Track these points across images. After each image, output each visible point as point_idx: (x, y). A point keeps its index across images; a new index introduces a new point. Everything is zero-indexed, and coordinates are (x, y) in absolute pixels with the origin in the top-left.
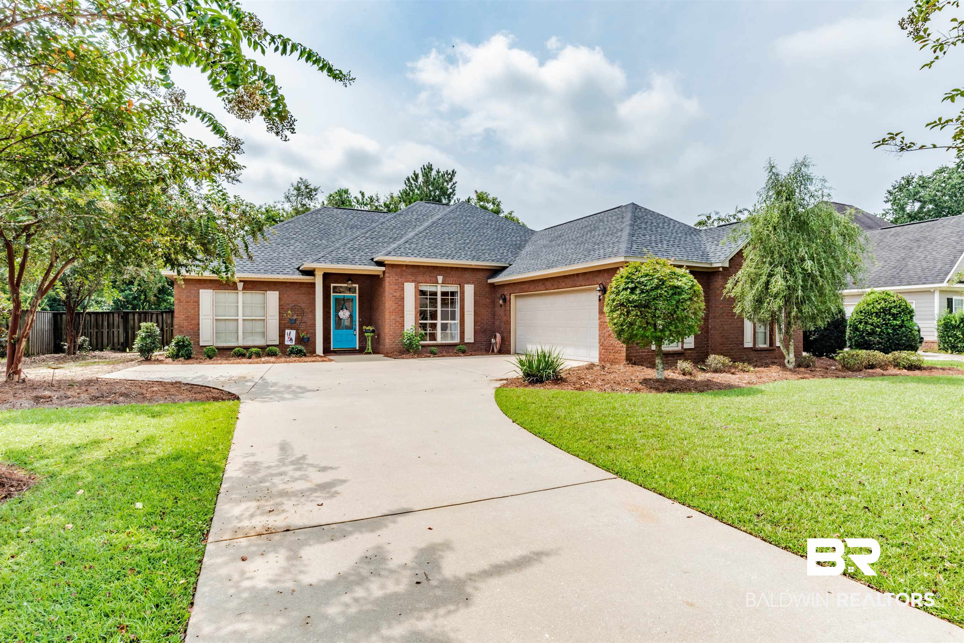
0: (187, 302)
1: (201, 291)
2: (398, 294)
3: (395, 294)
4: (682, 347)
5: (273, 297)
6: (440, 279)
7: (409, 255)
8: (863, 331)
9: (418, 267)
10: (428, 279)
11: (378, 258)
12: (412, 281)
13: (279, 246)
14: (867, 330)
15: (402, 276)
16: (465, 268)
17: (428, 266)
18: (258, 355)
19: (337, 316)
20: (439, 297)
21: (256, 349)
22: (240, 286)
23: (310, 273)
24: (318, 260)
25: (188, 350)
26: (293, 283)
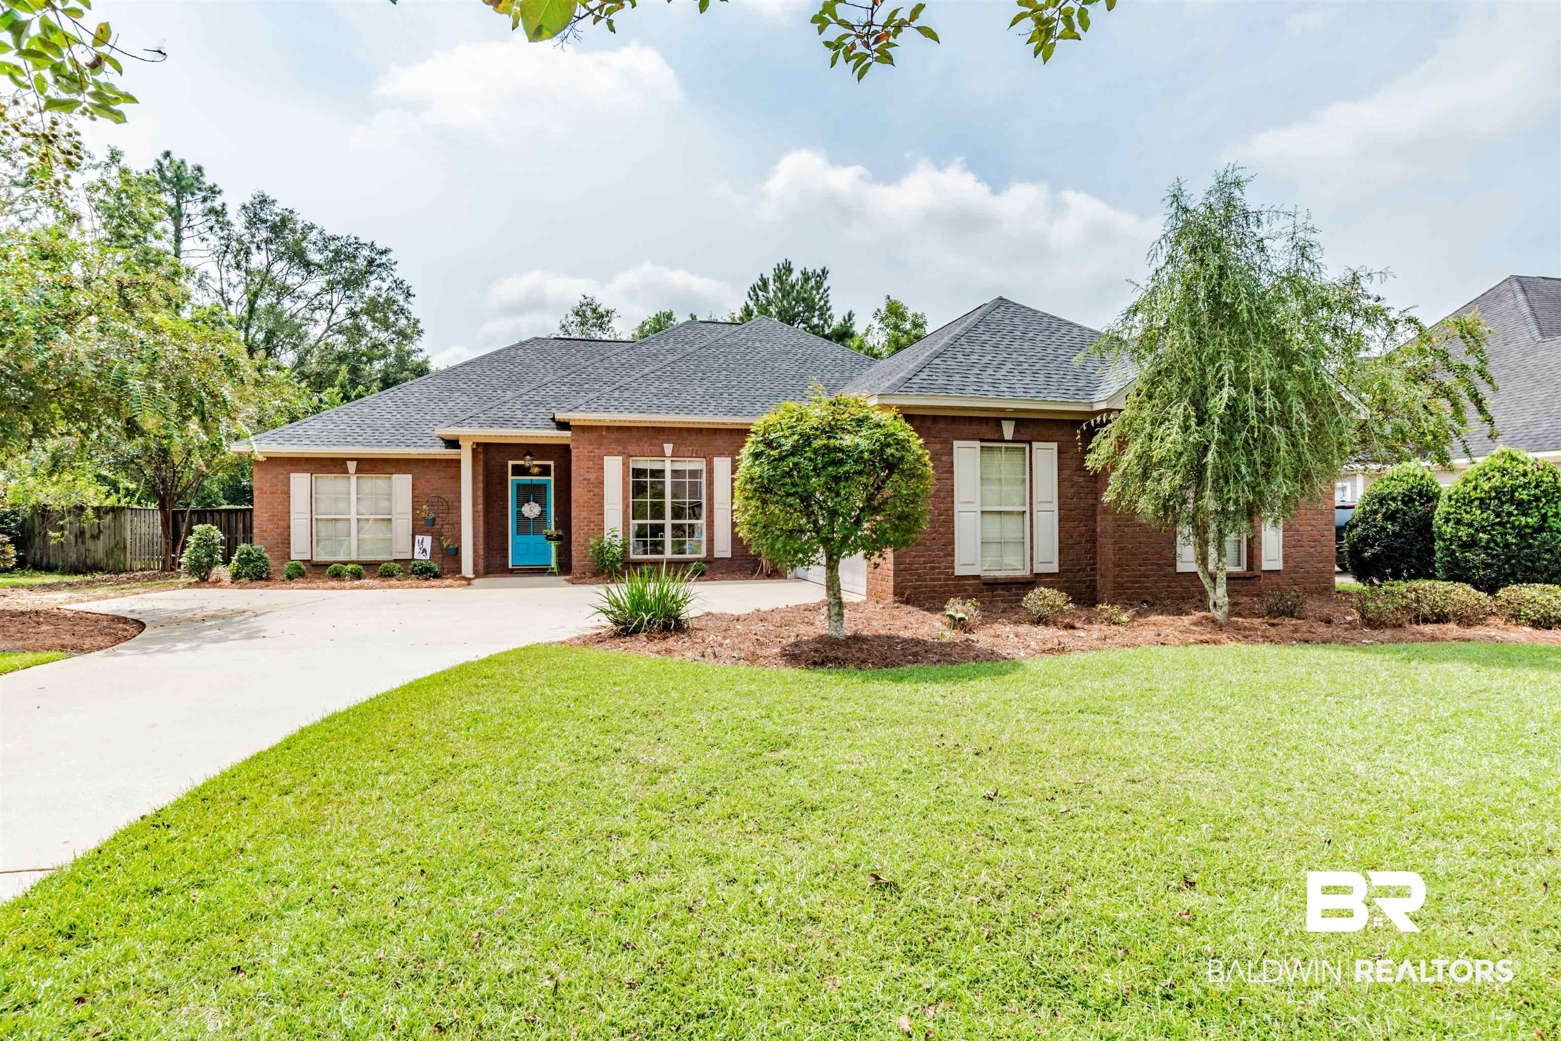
0: (273, 493)
1: (293, 475)
2: (592, 476)
3: (587, 476)
4: (1032, 570)
5: (403, 483)
6: (668, 448)
7: (611, 409)
8: (1451, 540)
9: (628, 429)
10: (647, 448)
11: (561, 416)
12: (619, 454)
13: (431, 403)
14: (1460, 538)
15: (601, 444)
16: (716, 429)
17: (647, 428)
18: (357, 576)
19: (519, 514)
20: (668, 480)
21: (354, 566)
22: (352, 466)
23: (453, 443)
24: (459, 424)
25: (256, 567)
26: (436, 460)
